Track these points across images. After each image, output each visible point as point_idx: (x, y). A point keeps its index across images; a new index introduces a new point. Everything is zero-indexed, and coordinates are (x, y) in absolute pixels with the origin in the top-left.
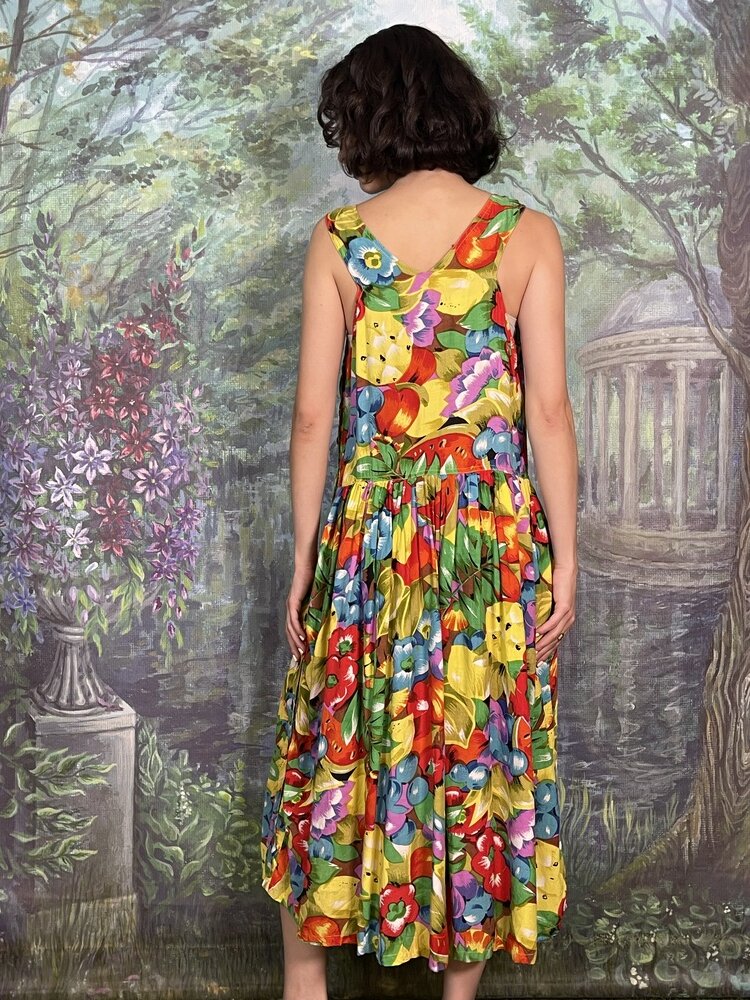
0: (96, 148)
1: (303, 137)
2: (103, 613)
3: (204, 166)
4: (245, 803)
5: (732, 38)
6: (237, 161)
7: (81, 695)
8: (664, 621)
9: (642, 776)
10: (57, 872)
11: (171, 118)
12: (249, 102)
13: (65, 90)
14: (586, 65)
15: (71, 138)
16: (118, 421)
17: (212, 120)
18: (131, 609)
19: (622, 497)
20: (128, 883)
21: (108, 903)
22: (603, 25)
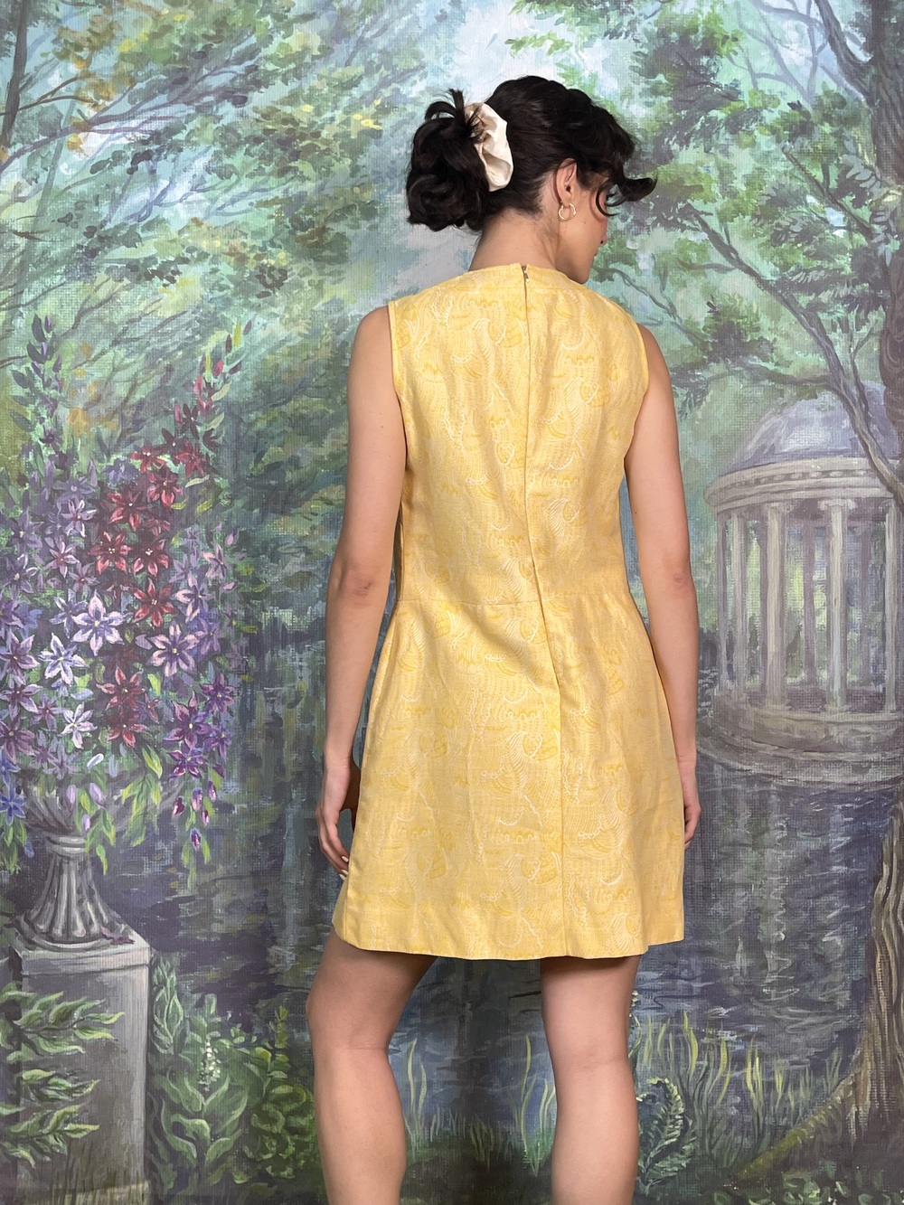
0: (106, 237)
1: (365, 225)
2: (109, 818)
3: (241, 260)
4: (289, 1062)
5: (893, 105)
6: (282, 254)
7: (80, 924)
8: (821, 828)
9: (793, 1026)
10: (47, 1154)
11: (200, 202)
12: (297, 182)
13: (70, 167)
14: (714, 136)
15: (76, 226)
16: (130, 576)
17: (251, 204)
18: (145, 814)
19: (765, 669)
20: (138, 1167)
21: (112, 1195)
22: (734, 89)
